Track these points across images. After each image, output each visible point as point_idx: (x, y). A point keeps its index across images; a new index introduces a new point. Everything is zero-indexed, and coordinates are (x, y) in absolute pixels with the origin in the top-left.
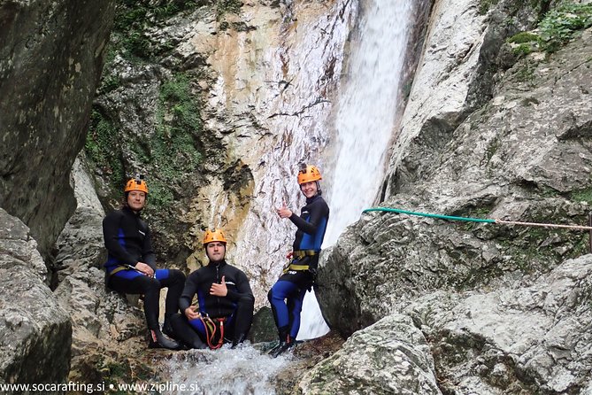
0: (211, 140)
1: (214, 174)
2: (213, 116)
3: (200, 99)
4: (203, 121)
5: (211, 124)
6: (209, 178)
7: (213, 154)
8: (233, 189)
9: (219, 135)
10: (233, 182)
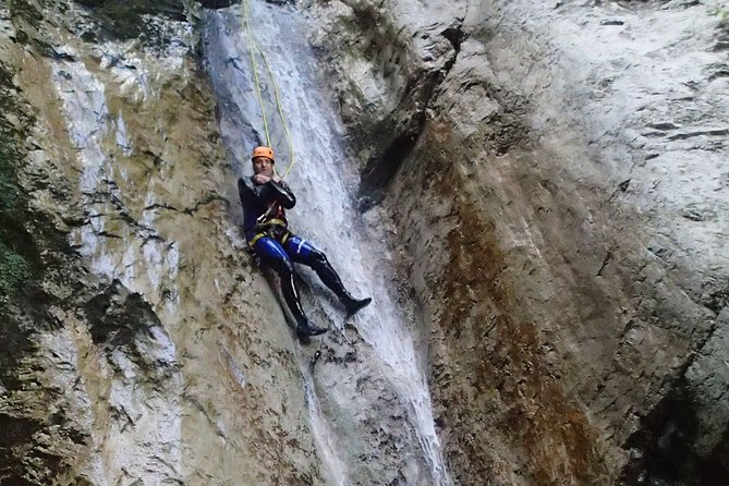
0: (47, 234)
1: (64, 304)
2: (42, 186)
3: (13, 146)
4: (25, 192)
5: (41, 201)
6: (57, 312)
7: (56, 263)
8: (115, 343)
9: (61, 226)
10: (114, 328)
